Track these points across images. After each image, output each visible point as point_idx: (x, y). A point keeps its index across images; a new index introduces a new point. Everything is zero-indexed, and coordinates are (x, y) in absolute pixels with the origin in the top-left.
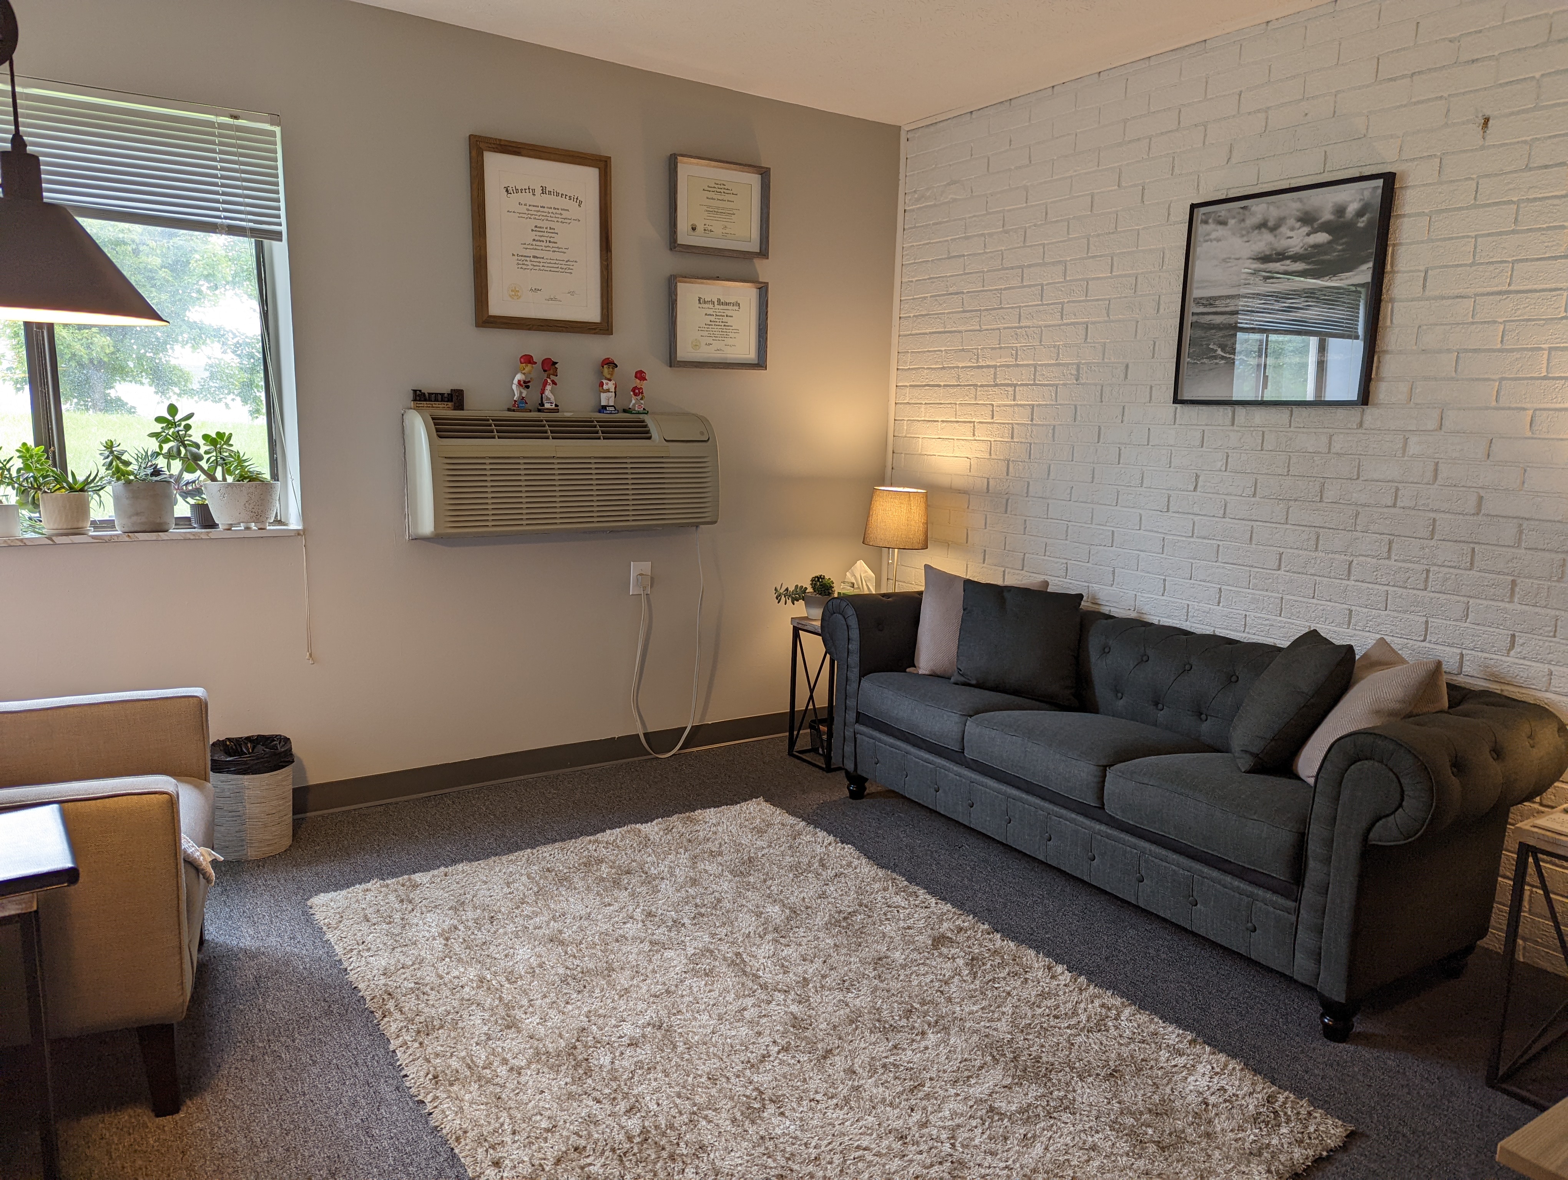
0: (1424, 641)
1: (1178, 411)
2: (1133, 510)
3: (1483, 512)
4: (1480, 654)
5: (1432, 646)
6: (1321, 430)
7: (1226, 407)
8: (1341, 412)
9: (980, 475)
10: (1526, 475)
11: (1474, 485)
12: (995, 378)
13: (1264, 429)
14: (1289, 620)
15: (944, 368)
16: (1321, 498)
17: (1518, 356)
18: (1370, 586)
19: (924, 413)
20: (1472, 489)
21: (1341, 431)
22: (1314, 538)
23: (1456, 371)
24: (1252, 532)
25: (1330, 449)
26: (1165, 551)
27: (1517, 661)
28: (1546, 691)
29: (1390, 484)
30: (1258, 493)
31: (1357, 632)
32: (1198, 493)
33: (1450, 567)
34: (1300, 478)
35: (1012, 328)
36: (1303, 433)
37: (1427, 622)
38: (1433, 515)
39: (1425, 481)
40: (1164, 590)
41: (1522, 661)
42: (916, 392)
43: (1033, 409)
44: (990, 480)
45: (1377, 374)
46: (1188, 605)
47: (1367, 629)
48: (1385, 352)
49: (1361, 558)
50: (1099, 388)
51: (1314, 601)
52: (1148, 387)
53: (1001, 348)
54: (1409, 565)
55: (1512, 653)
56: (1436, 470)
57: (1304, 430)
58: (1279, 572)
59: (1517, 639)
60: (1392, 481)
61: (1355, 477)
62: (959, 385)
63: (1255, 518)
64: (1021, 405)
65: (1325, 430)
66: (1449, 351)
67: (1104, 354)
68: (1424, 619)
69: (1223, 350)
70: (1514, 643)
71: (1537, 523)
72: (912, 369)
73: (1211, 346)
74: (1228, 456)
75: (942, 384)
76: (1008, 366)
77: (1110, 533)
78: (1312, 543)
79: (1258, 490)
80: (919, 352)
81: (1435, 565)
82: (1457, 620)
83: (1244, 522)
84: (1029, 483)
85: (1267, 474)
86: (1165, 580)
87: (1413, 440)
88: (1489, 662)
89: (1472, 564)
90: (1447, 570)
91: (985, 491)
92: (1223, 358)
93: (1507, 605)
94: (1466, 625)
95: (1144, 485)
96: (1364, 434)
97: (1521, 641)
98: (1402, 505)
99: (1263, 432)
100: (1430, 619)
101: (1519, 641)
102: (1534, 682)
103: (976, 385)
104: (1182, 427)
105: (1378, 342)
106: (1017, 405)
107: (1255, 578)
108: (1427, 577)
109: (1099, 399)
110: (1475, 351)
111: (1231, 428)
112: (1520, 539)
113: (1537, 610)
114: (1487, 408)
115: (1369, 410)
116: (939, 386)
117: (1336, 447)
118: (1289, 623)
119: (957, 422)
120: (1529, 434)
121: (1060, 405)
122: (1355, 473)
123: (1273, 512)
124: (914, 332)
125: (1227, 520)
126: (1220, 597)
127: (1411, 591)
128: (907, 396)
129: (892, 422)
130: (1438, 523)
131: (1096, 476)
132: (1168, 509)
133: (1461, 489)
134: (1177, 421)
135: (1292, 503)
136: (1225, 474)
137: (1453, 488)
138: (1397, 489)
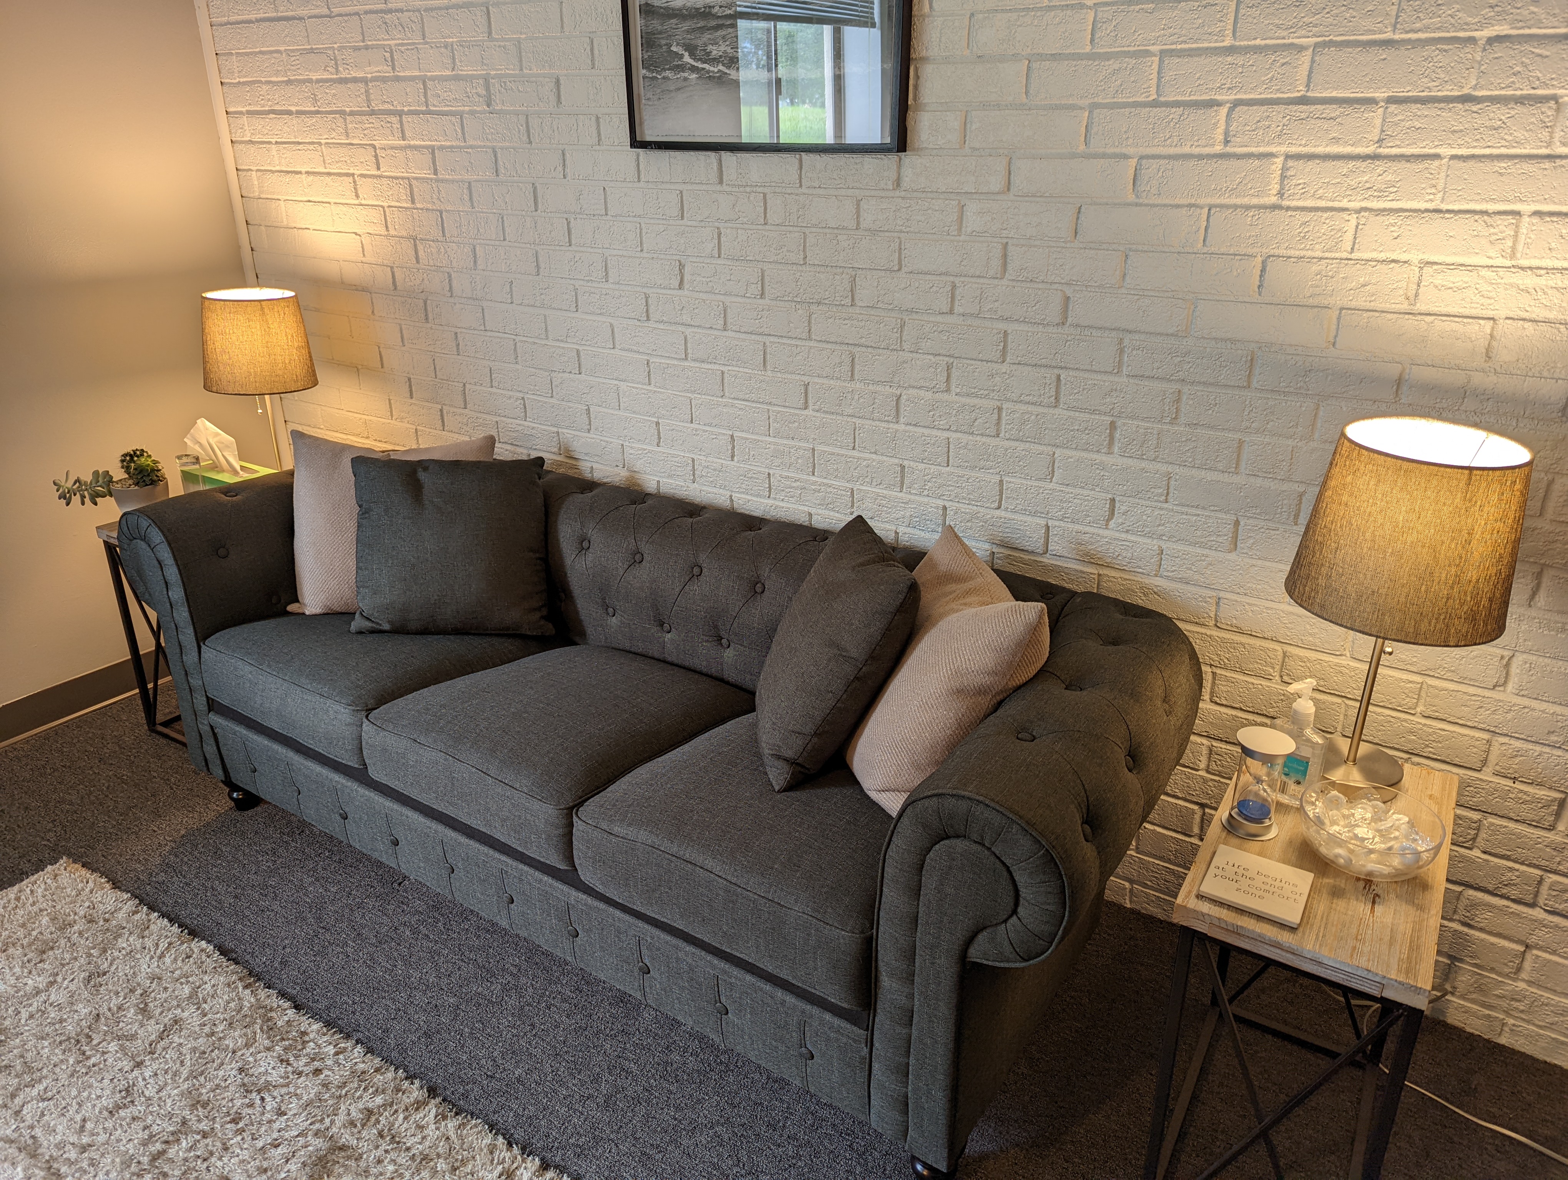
0: (999, 508)
1: (641, 158)
2: (601, 318)
3: (1070, 320)
4: (1070, 526)
5: (1009, 515)
6: (843, 192)
7: (709, 153)
8: (869, 161)
9: (380, 261)
10: (1129, 262)
11: (1058, 280)
12: (368, 100)
13: (766, 190)
14: (825, 481)
15: (289, 82)
16: (853, 300)
17: (1116, 66)
18: (927, 431)
19: (278, 159)
20: (1055, 286)
21: (873, 193)
22: (848, 361)
23: (1027, 93)
24: (765, 353)
25: (858, 223)
26: (653, 381)
27: (1117, 535)
28: (1156, 576)
29: (944, 278)
30: (767, 292)
31: (912, 497)
32: (686, 292)
33: (1028, 403)
34: (822, 269)
35: (376, 12)
36: (819, 196)
37: (1001, 481)
38: (1002, 326)
39: (991, 273)
40: (659, 438)
41: (1124, 536)
42: (258, 123)
43: (433, 153)
44: (396, 270)
45: (915, 99)
46: (693, 460)
47: (926, 493)
48: (924, 59)
49: (912, 391)
50: (522, 119)
51: (855, 453)
52: (593, 119)
53: (367, 48)
54: (976, 401)
55: (1112, 524)
56: (1005, 256)
57: (821, 192)
58: (805, 412)
59: (1117, 505)
60: (946, 274)
61: (896, 268)
62: (318, 112)
63: (767, 331)
64: (416, 148)
65: (850, 192)
66: (1016, 57)
67: (521, 61)
68: (998, 478)
69: (692, 55)
70: (1113, 510)
71: (1143, 337)
72: (244, 83)
73: (674, 48)
74: (719, 234)
75: (293, 109)
76: (384, 80)
77: (574, 354)
78: (846, 368)
79: (767, 288)
80: (247, 54)
81: (1007, 400)
82: (1040, 479)
83: (753, 337)
84: (450, 276)
85: (776, 262)
86: (658, 424)
87: (972, 208)
88: (1083, 537)
89: (1057, 399)
90: (1024, 407)
91: (391, 287)
92: (693, 69)
93: (1104, 458)
94: (1051, 486)
95: (611, 280)
96: (903, 198)
97: (1123, 508)
98: (961, 311)
99: (765, 195)
100: (1006, 479)
101: (1120, 508)
102: (1140, 563)
103: (342, 113)
104: (650, 185)
105: (914, 42)
106: (410, 147)
107: (775, 421)
108: (999, 418)
109: (525, 138)
110: (1054, 57)
111: (718, 188)
112: (1120, 363)
113: (1144, 464)
114: (1073, 156)
115: (908, 158)
116: (289, 113)
117: (867, 220)
118: (825, 484)
119: (329, 174)
120: (1131, 198)
121: (471, 147)
122: (896, 262)
123: (790, 322)
124: (233, 19)
125: (730, 334)
126: (734, 447)
127: (978, 438)
128: (248, 129)
129: (232, 173)
130: (1010, 337)
131: (542, 265)
132: (648, 316)
133: (1040, 286)
134: (642, 176)
135: (814, 308)
136: (719, 261)
137: (1028, 285)
138: (954, 287)
